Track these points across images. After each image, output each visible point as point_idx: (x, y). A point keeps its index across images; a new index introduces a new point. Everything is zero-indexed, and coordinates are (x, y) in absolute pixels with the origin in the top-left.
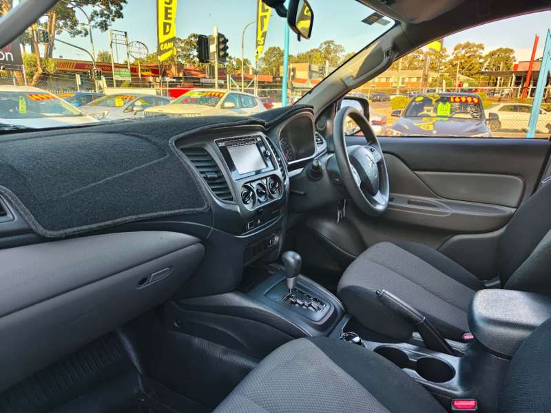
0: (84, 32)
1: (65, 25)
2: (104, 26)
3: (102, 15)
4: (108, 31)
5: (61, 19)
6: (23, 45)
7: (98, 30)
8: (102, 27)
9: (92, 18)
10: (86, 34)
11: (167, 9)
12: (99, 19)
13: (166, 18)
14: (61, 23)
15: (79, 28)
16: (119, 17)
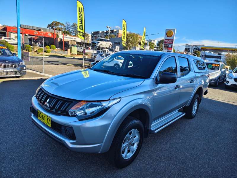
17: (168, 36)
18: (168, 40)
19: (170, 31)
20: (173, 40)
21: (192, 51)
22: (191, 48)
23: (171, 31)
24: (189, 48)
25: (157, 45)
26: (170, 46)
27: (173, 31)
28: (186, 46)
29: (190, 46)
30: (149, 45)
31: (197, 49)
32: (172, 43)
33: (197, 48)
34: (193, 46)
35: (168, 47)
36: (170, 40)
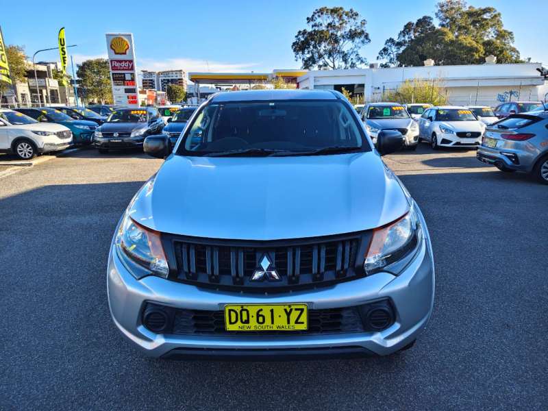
17: (117, 52)
18: (120, 61)
19: (119, 38)
20: (131, 61)
21: (158, 85)
22: (155, 79)
23: (122, 40)
24: (152, 80)
25: (78, 76)
26: (128, 77)
27: (126, 40)
28: (145, 76)
29: (151, 74)
30: (54, 78)
31: (168, 80)
32: (132, 69)
33: (167, 78)
34: (159, 73)
35: (124, 79)
36: (126, 61)
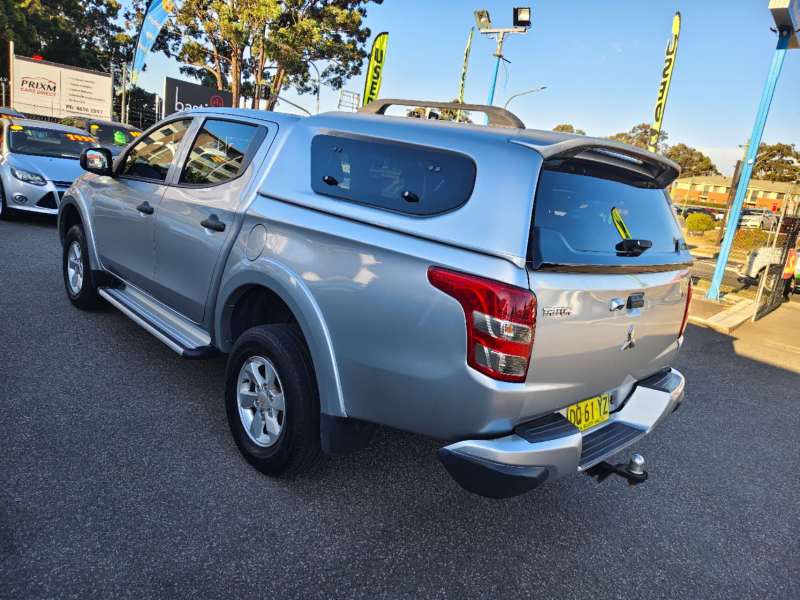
0: (313, 89)
1: (296, 80)
2: (338, 83)
3: (337, 70)
4: (340, 90)
5: (291, 74)
6: (246, 98)
7: (330, 87)
8: (335, 85)
9: (325, 74)
10: (315, 92)
11: (374, 83)
12: (333, 76)
13: (372, 93)
14: (291, 78)
15: (308, 84)
16: (355, 74)
